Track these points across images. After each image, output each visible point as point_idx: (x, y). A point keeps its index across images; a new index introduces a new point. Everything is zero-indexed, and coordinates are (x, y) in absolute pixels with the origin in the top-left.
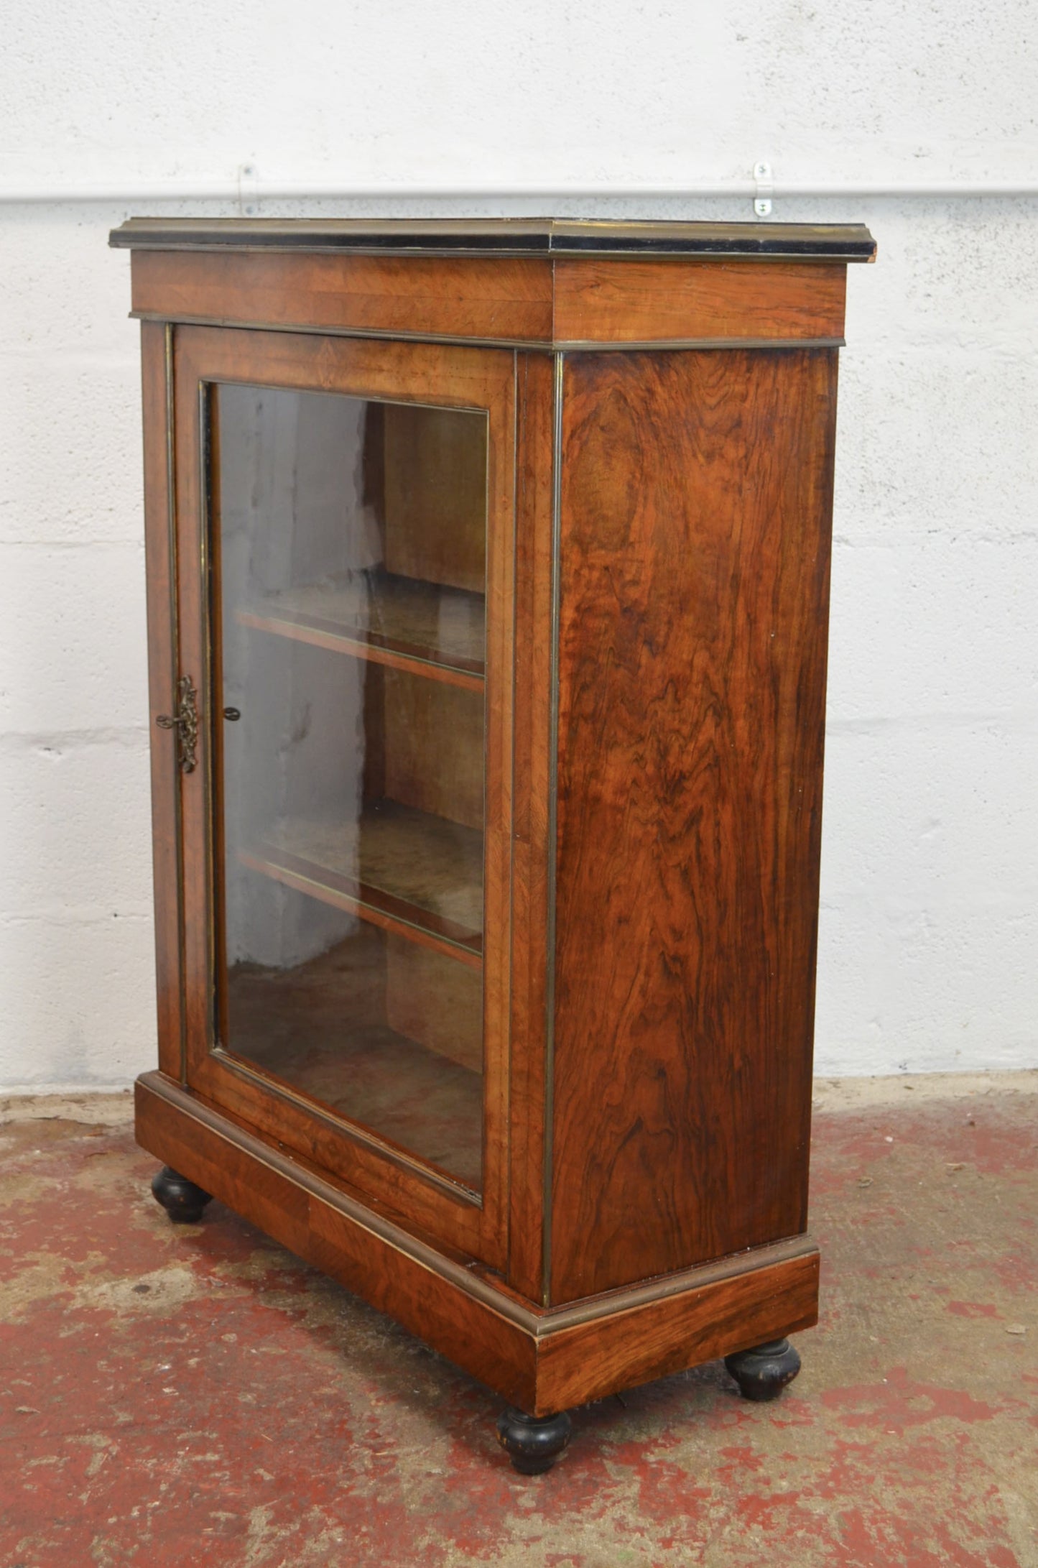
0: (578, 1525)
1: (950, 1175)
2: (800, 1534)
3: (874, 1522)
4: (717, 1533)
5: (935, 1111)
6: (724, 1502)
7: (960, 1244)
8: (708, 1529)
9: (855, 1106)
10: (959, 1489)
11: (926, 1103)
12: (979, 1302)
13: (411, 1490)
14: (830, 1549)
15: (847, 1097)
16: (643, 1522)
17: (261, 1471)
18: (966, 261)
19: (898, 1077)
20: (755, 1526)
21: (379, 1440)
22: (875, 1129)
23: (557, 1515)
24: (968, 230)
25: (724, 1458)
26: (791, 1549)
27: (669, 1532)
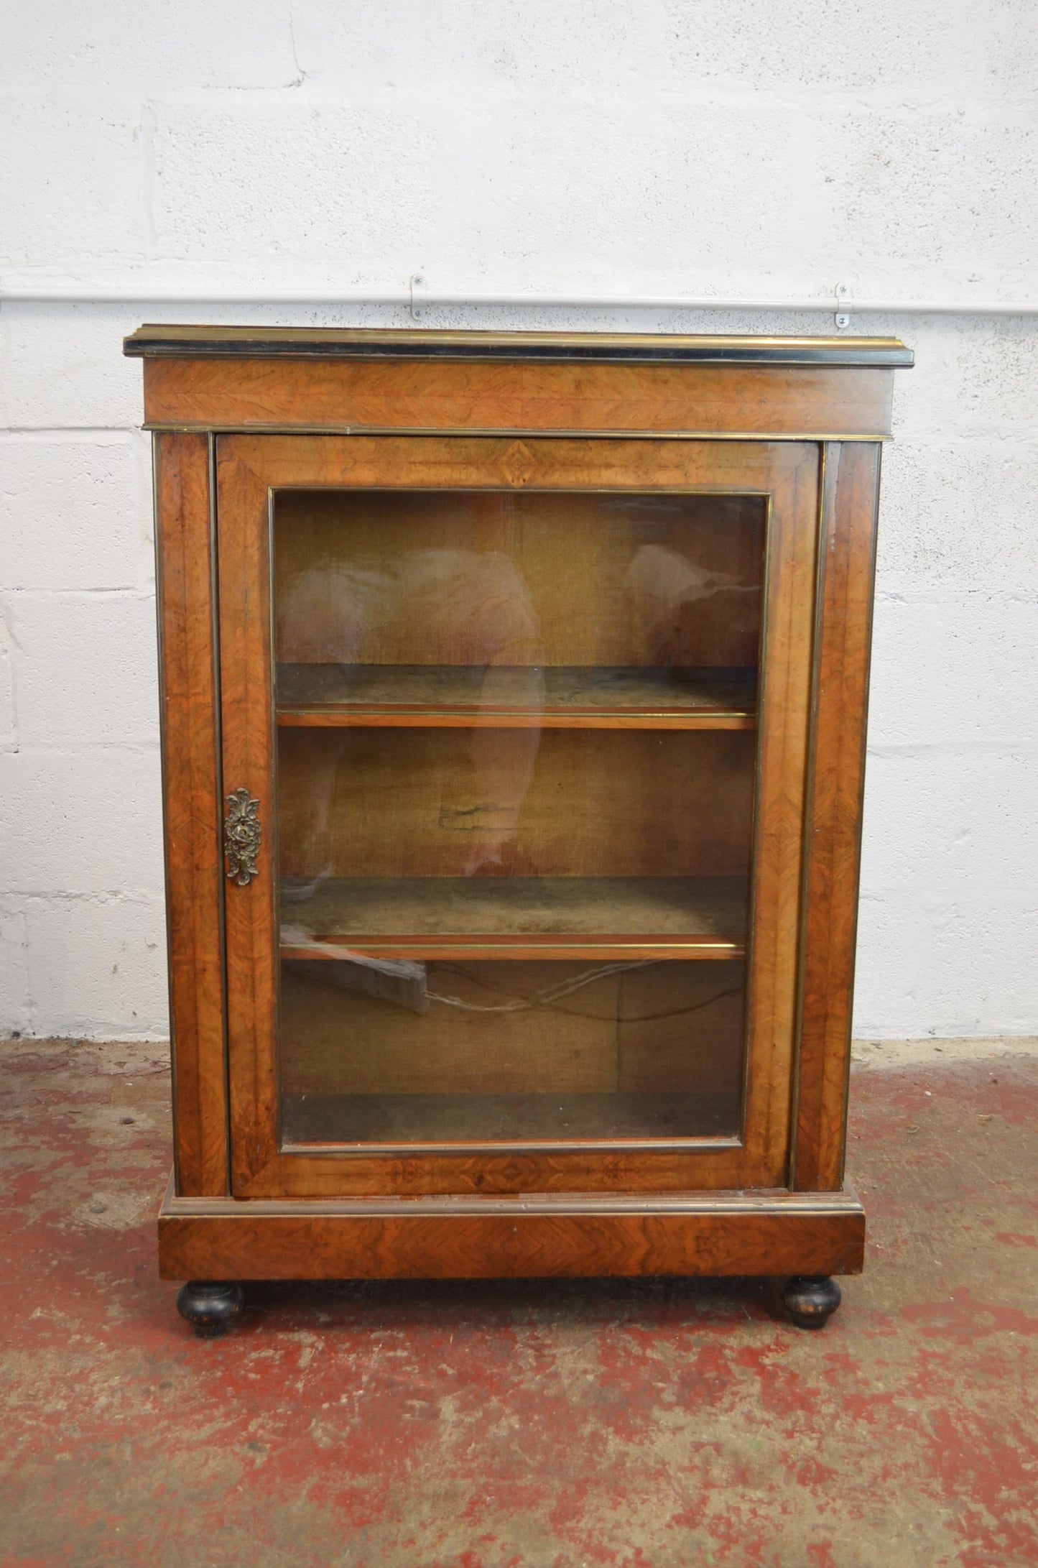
0: (713, 1418)
1: (983, 1125)
2: (899, 1428)
3: (959, 1419)
4: (831, 1426)
5: (963, 1070)
6: (832, 1400)
7: (998, 1183)
8: (822, 1422)
9: (896, 1065)
10: (1025, 1393)
11: (954, 1063)
12: (1021, 1233)
13: (571, 1385)
14: (925, 1441)
15: (889, 1058)
16: (768, 1416)
17: (444, 1366)
18: (1007, 368)
19: (928, 1041)
20: (860, 1421)
21: (540, 1342)
22: (915, 1084)
23: (695, 1408)
24: (1010, 343)
25: (827, 1362)
26: (893, 1440)
27: (790, 1424)
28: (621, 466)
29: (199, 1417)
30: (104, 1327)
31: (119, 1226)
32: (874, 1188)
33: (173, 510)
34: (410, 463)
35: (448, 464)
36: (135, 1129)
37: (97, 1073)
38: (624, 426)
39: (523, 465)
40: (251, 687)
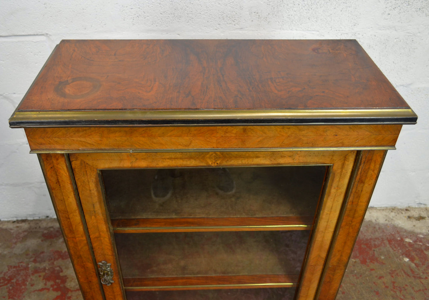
28: (263, 157)
33: (54, 180)
34: (163, 159)
35: (181, 158)
38: (267, 146)
39: (217, 158)
40: (101, 233)
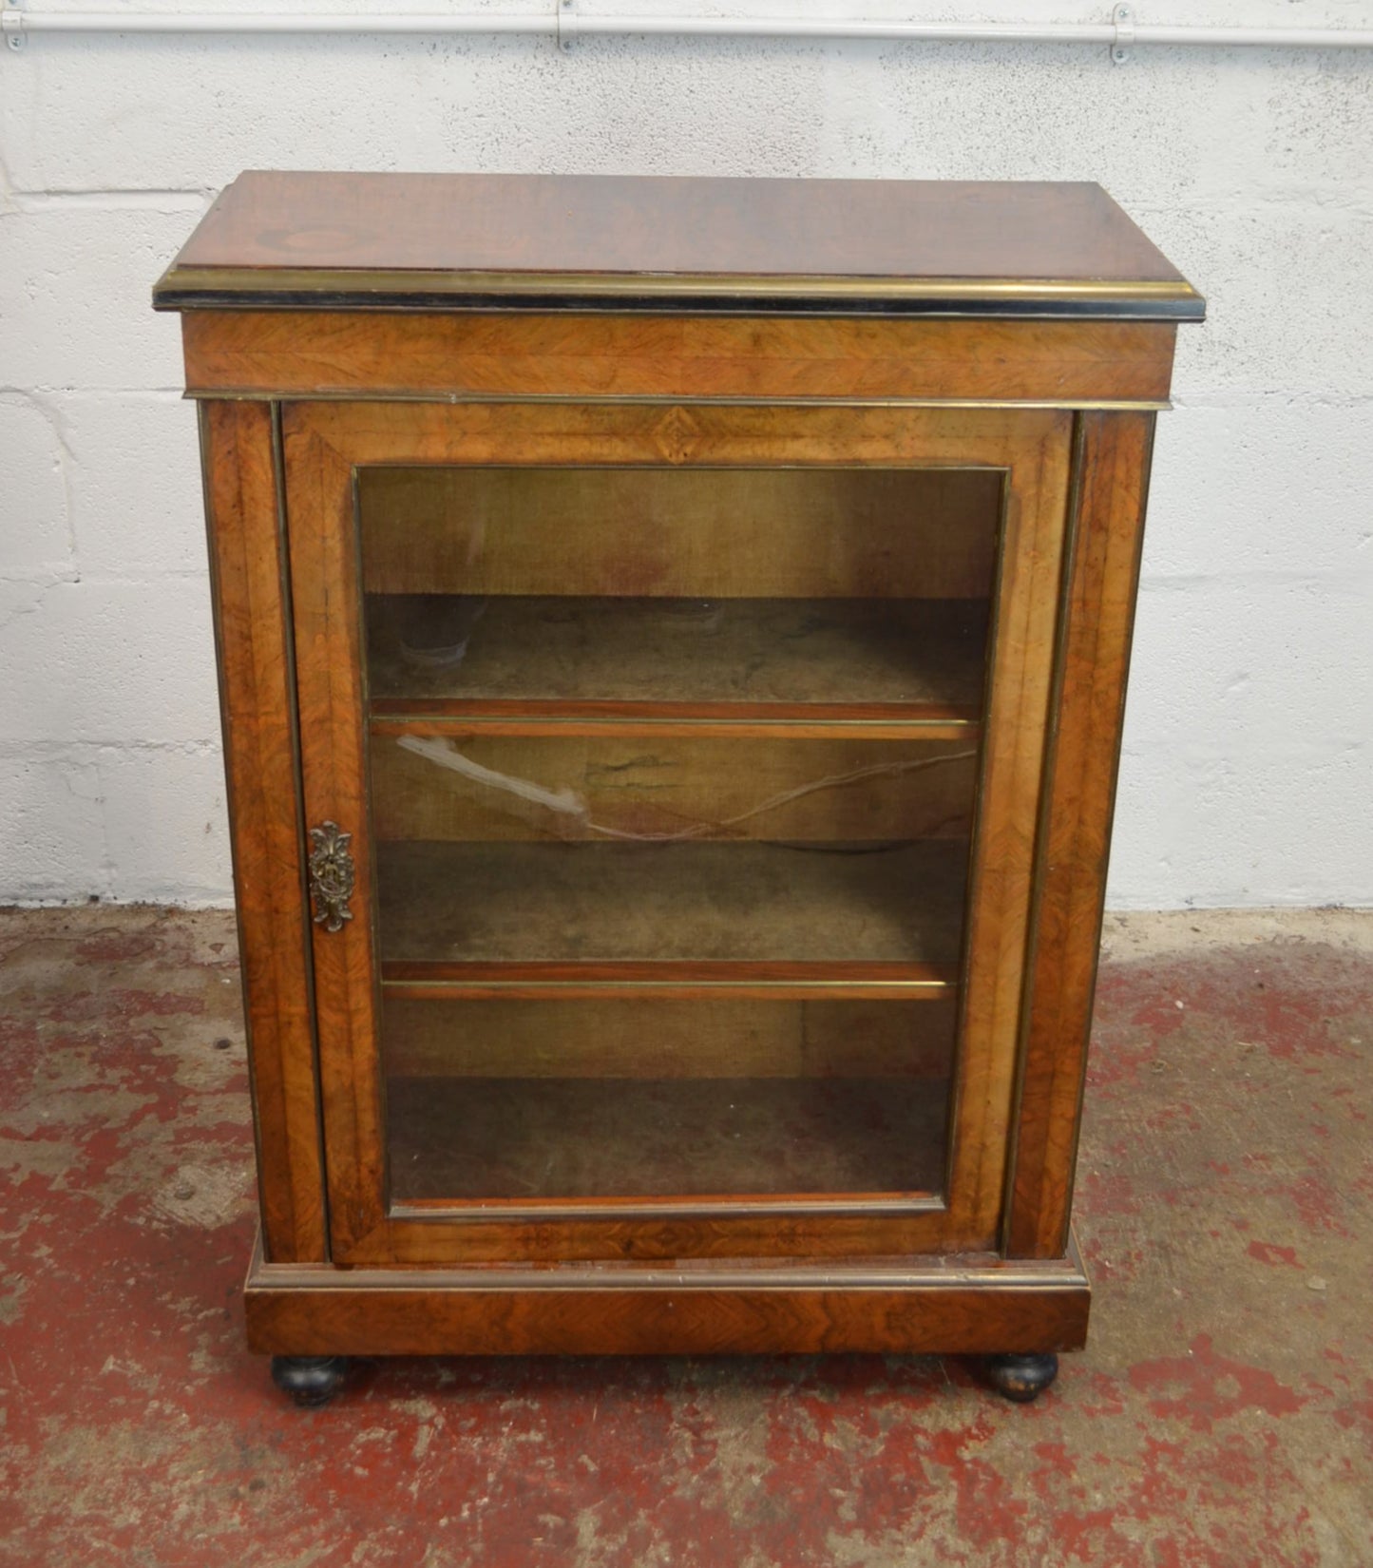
0: (899, 1548)
1: (1244, 1059)
3: (1189, 1554)
5: (1224, 965)
6: (1041, 1520)
7: (1256, 1158)
8: (1027, 1558)
9: (1143, 955)
10: (1270, 1513)
11: (1213, 952)
12: (1279, 1243)
13: (734, 1490)
15: (1136, 941)
16: (963, 1546)
17: (585, 1459)
18: (1332, 114)
19: (1185, 914)
20: (1073, 1557)
21: (698, 1419)
22: (1165, 989)
23: (878, 1532)
24: (1338, 82)
25: (1038, 1458)
27: (989, 1560)
28: (813, 437)
29: (294, 1538)
30: (187, 1387)
31: (209, 1221)
32: (1106, 1166)
33: (228, 494)
34: (536, 434)
35: (586, 435)
36: (231, 1057)
37: (188, 963)
38: (817, 392)
39: (684, 436)
40: (336, 704)
